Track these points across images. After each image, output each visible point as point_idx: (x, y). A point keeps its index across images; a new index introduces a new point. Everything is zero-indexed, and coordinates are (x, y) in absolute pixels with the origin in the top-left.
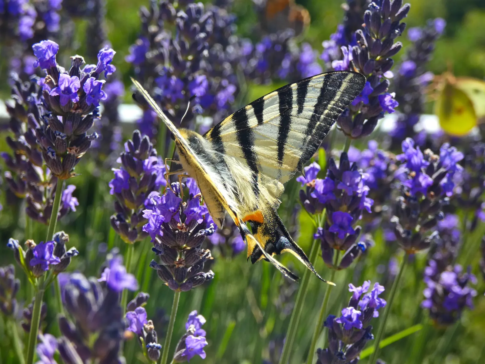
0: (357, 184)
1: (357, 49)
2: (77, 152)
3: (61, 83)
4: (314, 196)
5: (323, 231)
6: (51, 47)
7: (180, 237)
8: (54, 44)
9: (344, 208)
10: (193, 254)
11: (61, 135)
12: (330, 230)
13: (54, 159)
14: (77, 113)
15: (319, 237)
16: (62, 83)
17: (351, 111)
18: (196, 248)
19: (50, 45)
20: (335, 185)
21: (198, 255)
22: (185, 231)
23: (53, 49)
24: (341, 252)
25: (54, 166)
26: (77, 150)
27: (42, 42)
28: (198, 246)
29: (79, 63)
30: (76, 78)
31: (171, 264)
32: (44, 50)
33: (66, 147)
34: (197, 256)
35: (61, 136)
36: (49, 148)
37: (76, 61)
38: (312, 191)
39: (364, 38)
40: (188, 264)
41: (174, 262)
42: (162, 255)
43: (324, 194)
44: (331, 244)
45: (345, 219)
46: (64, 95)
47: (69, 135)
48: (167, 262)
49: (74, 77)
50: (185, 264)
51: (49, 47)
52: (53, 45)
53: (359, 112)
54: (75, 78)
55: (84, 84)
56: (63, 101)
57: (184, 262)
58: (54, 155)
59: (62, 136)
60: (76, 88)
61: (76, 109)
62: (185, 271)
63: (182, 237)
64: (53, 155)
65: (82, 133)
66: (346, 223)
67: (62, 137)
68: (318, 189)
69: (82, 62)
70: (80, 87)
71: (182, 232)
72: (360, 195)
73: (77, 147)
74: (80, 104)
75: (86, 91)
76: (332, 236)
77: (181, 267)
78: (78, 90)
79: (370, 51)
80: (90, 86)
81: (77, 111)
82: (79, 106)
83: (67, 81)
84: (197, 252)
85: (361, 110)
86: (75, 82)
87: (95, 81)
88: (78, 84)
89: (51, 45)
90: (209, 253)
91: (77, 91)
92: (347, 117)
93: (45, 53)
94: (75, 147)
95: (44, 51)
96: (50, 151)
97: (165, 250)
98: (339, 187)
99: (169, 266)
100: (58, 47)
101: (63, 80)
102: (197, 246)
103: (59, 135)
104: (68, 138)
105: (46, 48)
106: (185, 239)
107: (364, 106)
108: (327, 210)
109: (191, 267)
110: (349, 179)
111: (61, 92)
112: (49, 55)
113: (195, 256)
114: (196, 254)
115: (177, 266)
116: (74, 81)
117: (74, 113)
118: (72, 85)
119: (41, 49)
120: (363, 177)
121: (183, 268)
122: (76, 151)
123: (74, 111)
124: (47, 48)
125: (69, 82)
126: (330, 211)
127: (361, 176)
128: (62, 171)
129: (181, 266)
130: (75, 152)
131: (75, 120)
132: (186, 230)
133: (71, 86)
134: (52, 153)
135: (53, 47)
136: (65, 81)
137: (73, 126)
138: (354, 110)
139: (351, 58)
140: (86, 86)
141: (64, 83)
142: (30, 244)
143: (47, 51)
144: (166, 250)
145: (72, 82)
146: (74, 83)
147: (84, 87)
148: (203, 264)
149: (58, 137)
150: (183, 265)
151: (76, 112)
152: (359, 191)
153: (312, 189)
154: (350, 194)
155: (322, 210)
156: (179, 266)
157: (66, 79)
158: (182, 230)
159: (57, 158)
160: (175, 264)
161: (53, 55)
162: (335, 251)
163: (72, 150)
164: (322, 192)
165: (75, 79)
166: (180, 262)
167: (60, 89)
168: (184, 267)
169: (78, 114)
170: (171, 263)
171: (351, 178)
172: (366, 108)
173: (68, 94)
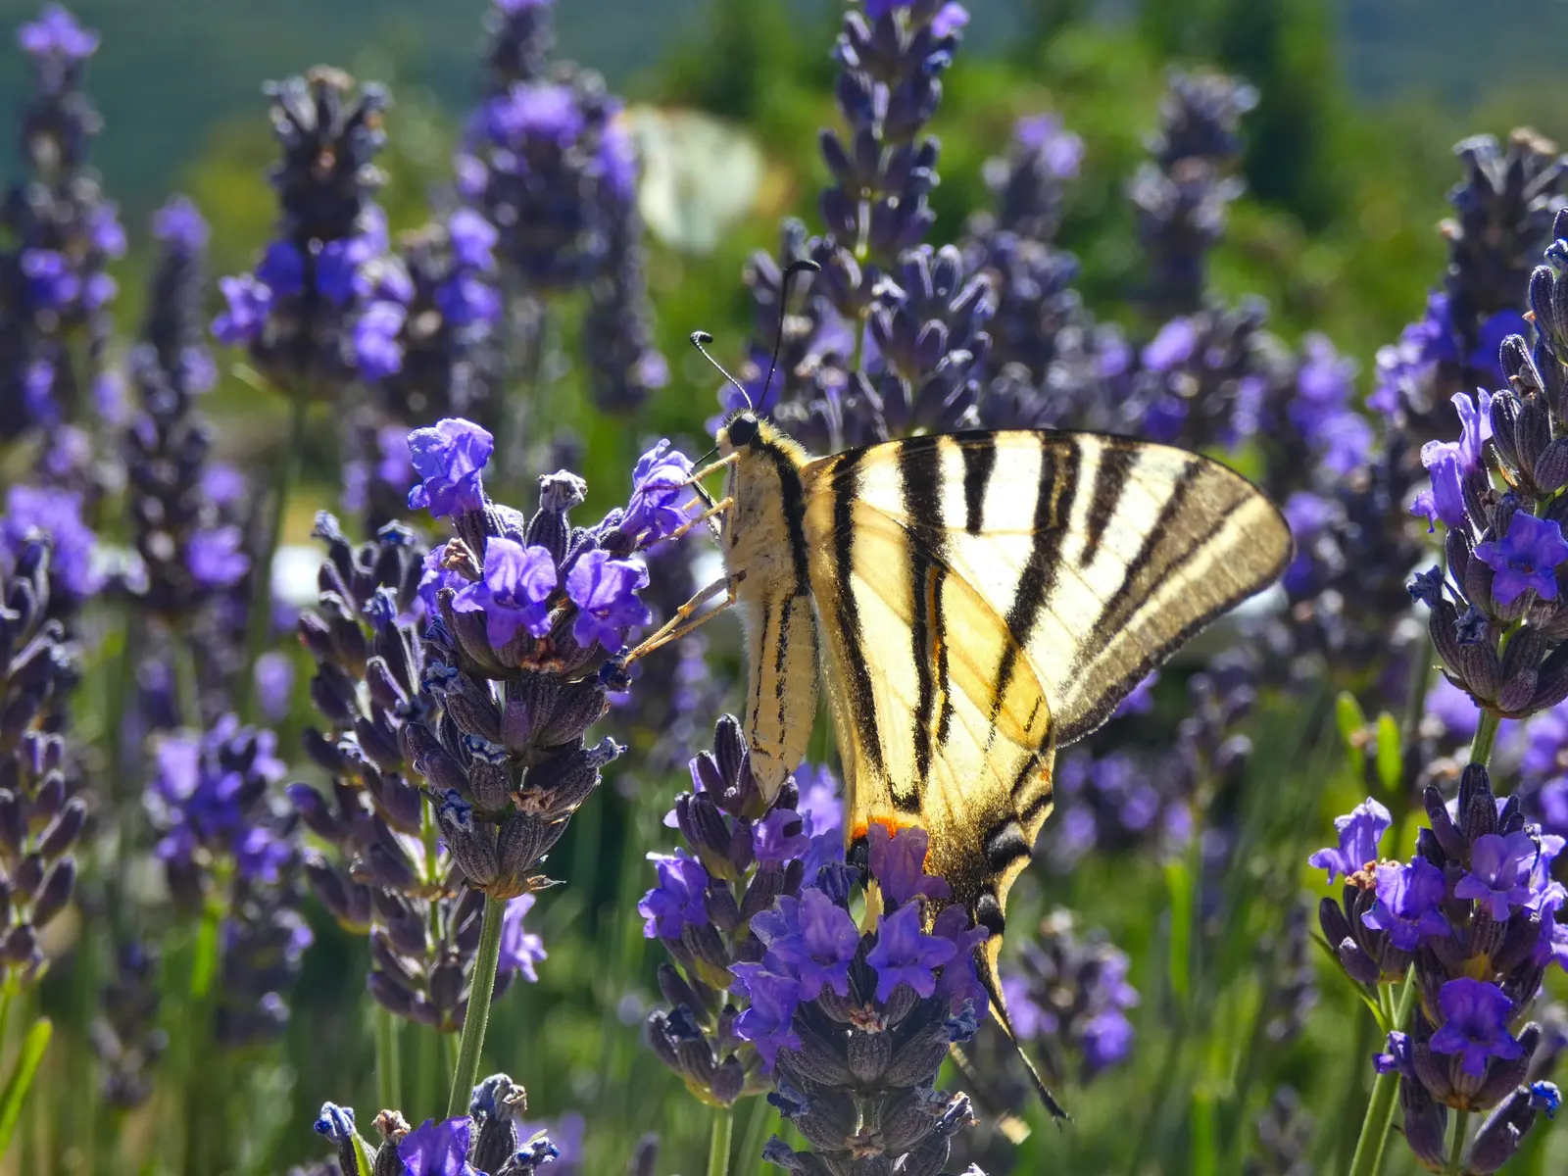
0: (1525, 879)
1: (1507, 400)
2: (548, 805)
3: (492, 569)
4: (1373, 924)
5: (1406, 1043)
6: (470, 441)
7: (862, 1050)
8: (477, 430)
9: (1481, 962)
10: (911, 1108)
11: (486, 748)
12: (1433, 1044)
13: (466, 833)
14: (547, 671)
15: (1392, 1065)
16: (496, 570)
17: (1493, 618)
18: (918, 1088)
19: (466, 433)
20: (1446, 882)
21: (928, 1113)
22: (877, 1029)
23: (475, 446)
24: (1473, 1117)
25: (465, 854)
26: (546, 798)
27: (440, 424)
28: (927, 1080)
29: (563, 500)
30: (543, 552)
31: (837, 1147)
32: (446, 450)
33: (505, 789)
34: (923, 1114)
35: (486, 753)
36: (451, 792)
37: (550, 493)
38: (1364, 907)
39: (1532, 366)
40: (895, 1146)
41: (845, 1140)
42: (803, 1116)
43: (1405, 914)
44: (1437, 1092)
45: (1483, 1004)
46: (501, 611)
47: (519, 746)
48: (821, 1140)
49: (536, 550)
50: (883, 1146)
51: (462, 440)
52: (476, 433)
53: (1524, 622)
54: (537, 553)
55: (570, 574)
56: (499, 632)
57: (881, 1138)
58: (465, 817)
59: (492, 752)
60: (543, 588)
61: (543, 659)
62: (887, 1169)
63: (867, 1050)
64: (461, 820)
65: (567, 739)
66: (1489, 1019)
67: (490, 757)
68: (1388, 899)
69: (573, 497)
70: (554, 582)
71: (865, 1032)
72: (1535, 918)
73: (546, 787)
74: (557, 641)
75: (575, 597)
76: (1441, 1064)
77: (871, 1157)
78: (548, 594)
79: (1555, 409)
80: (591, 579)
81: (544, 665)
82: (554, 648)
83: (510, 561)
84: (924, 1100)
85: (1530, 616)
86: (537, 567)
87: (608, 563)
88: (548, 574)
89: (470, 434)
90: (964, 1102)
91: (545, 597)
92: (1479, 643)
93: (449, 463)
94: (538, 789)
95: (446, 456)
96: (452, 805)
97: (811, 1098)
98: (1460, 891)
99: (830, 1155)
100: (490, 442)
101: (498, 560)
102: (923, 1079)
103: (481, 749)
104: (516, 758)
105: (451, 444)
106: (877, 1055)
107: (1539, 603)
108: (1419, 970)
109: (906, 1155)
110: (1496, 863)
111: (491, 600)
112: (461, 470)
113: (915, 1116)
114: (920, 1109)
115: (856, 1154)
116: (536, 564)
117: (537, 672)
118: (528, 575)
119: (436, 447)
120: (1544, 849)
121: (877, 1160)
122: (542, 803)
123: (533, 667)
124: (455, 443)
125: (517, 565)
126: (1429, 977)
127: (1538, 846)
128: (497, 872)
129: (871, 1153)
130: (537, 806)
131: (540, 697)
132: (879, 1025)
133: (525, 583)
134: (459, 810)
135: (474, 440)
136: (503, 561)
137: (531, 718)
138: (1504, 616)
139: (1486, 431)
140: (576, 579)
141: (502, 569)
142: (391, 1125)
143: (454, 454)
144: (815, 1098)
145: (528, 567)
146: (537, 571)
147: (568, 583)
148: (946, 1143)
149: (476, 755)
150: (878, 1149)
151: (541, 667)
152: (1532, 905)
153: (1364, 896)
154: (1500, 915)
155: (1404, 971)
156: (865, 1154)
157: (508, 554)
158: (867, 1025)
159: (476, 828)
160: (851, 1147)
161: (473, 469)
162: (1452, 1114)
163: (528, 801)
164: (1399, 908)
165: (538, 558)
166: (866, 1143)
167: (489, 590)
168: (881, 1156)
169: (549, 674)
170: (834, 1144)
171: (1503, 859)
172: (1548, 609)
173: (516, 605)
